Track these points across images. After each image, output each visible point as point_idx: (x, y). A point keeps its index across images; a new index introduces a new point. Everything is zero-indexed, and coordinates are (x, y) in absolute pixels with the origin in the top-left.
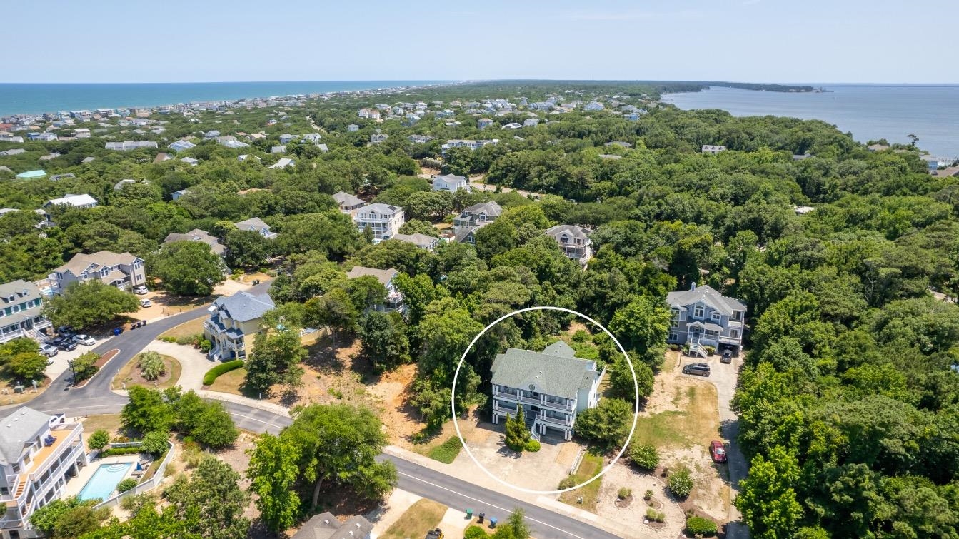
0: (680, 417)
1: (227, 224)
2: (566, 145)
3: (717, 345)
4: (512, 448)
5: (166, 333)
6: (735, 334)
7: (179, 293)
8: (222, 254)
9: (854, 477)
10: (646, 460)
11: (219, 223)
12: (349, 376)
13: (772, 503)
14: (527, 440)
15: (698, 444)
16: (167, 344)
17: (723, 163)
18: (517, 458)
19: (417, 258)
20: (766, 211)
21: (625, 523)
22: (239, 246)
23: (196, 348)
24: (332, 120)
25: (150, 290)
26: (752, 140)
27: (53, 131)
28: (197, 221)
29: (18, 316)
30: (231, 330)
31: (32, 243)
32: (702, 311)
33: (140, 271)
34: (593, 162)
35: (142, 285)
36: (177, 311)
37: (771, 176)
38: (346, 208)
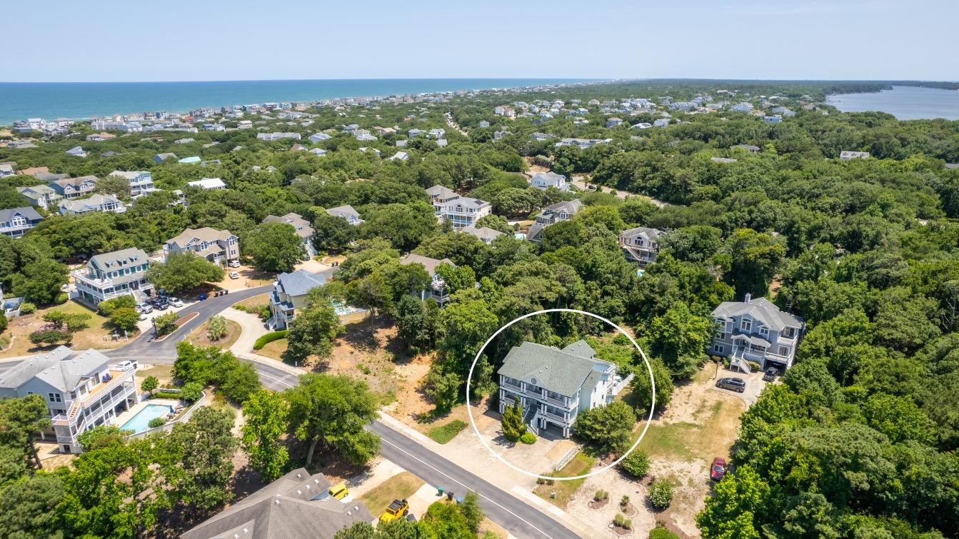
0: (695, 429)
1: (320, 210)
2: (682, 147)
3: (763, 362)
4: (508, 439)
5: (241, 303)
6: (784, 351)
7: (264, 269)
8: (310, 238)
9: (809, 507)
10: (634, 466)
11: (312, 208)
12: (381, 355)
13: (728, 522)
14: (522, 432)
15: (702, 459)
16: (239, 312)
17: (852, 171)
18: (510, 447)
19: (476, 251)
20: (867, 224)
21: (590, 524)
22: (325, 230)
23: (260, 317)
24: (467, 116)
25: (242, 264)
26: (904, 146)
27: (223, 123)
28: (296, 205)
29: (129, 277)
30: (284, 303)
31: (161, 217)
32: (749, 324)
33: (235, 247)
34: (701, 165)
35: (236, 259)
36: (258, 284)
37: (903, 186)
38: (441, 201)
